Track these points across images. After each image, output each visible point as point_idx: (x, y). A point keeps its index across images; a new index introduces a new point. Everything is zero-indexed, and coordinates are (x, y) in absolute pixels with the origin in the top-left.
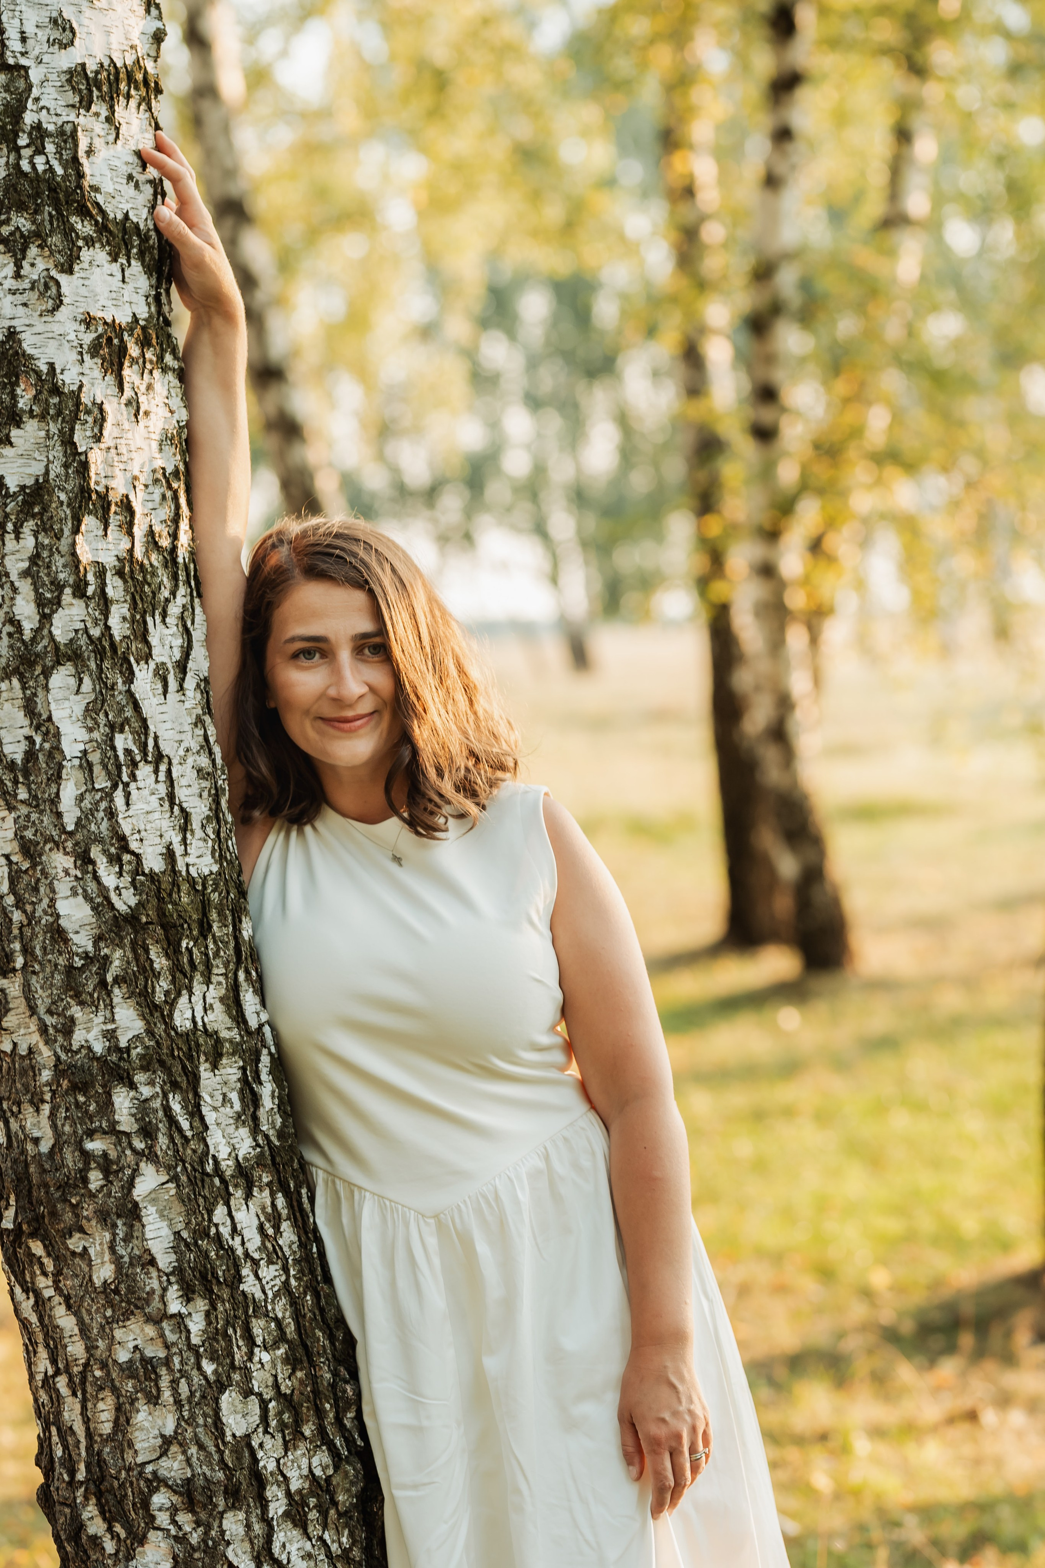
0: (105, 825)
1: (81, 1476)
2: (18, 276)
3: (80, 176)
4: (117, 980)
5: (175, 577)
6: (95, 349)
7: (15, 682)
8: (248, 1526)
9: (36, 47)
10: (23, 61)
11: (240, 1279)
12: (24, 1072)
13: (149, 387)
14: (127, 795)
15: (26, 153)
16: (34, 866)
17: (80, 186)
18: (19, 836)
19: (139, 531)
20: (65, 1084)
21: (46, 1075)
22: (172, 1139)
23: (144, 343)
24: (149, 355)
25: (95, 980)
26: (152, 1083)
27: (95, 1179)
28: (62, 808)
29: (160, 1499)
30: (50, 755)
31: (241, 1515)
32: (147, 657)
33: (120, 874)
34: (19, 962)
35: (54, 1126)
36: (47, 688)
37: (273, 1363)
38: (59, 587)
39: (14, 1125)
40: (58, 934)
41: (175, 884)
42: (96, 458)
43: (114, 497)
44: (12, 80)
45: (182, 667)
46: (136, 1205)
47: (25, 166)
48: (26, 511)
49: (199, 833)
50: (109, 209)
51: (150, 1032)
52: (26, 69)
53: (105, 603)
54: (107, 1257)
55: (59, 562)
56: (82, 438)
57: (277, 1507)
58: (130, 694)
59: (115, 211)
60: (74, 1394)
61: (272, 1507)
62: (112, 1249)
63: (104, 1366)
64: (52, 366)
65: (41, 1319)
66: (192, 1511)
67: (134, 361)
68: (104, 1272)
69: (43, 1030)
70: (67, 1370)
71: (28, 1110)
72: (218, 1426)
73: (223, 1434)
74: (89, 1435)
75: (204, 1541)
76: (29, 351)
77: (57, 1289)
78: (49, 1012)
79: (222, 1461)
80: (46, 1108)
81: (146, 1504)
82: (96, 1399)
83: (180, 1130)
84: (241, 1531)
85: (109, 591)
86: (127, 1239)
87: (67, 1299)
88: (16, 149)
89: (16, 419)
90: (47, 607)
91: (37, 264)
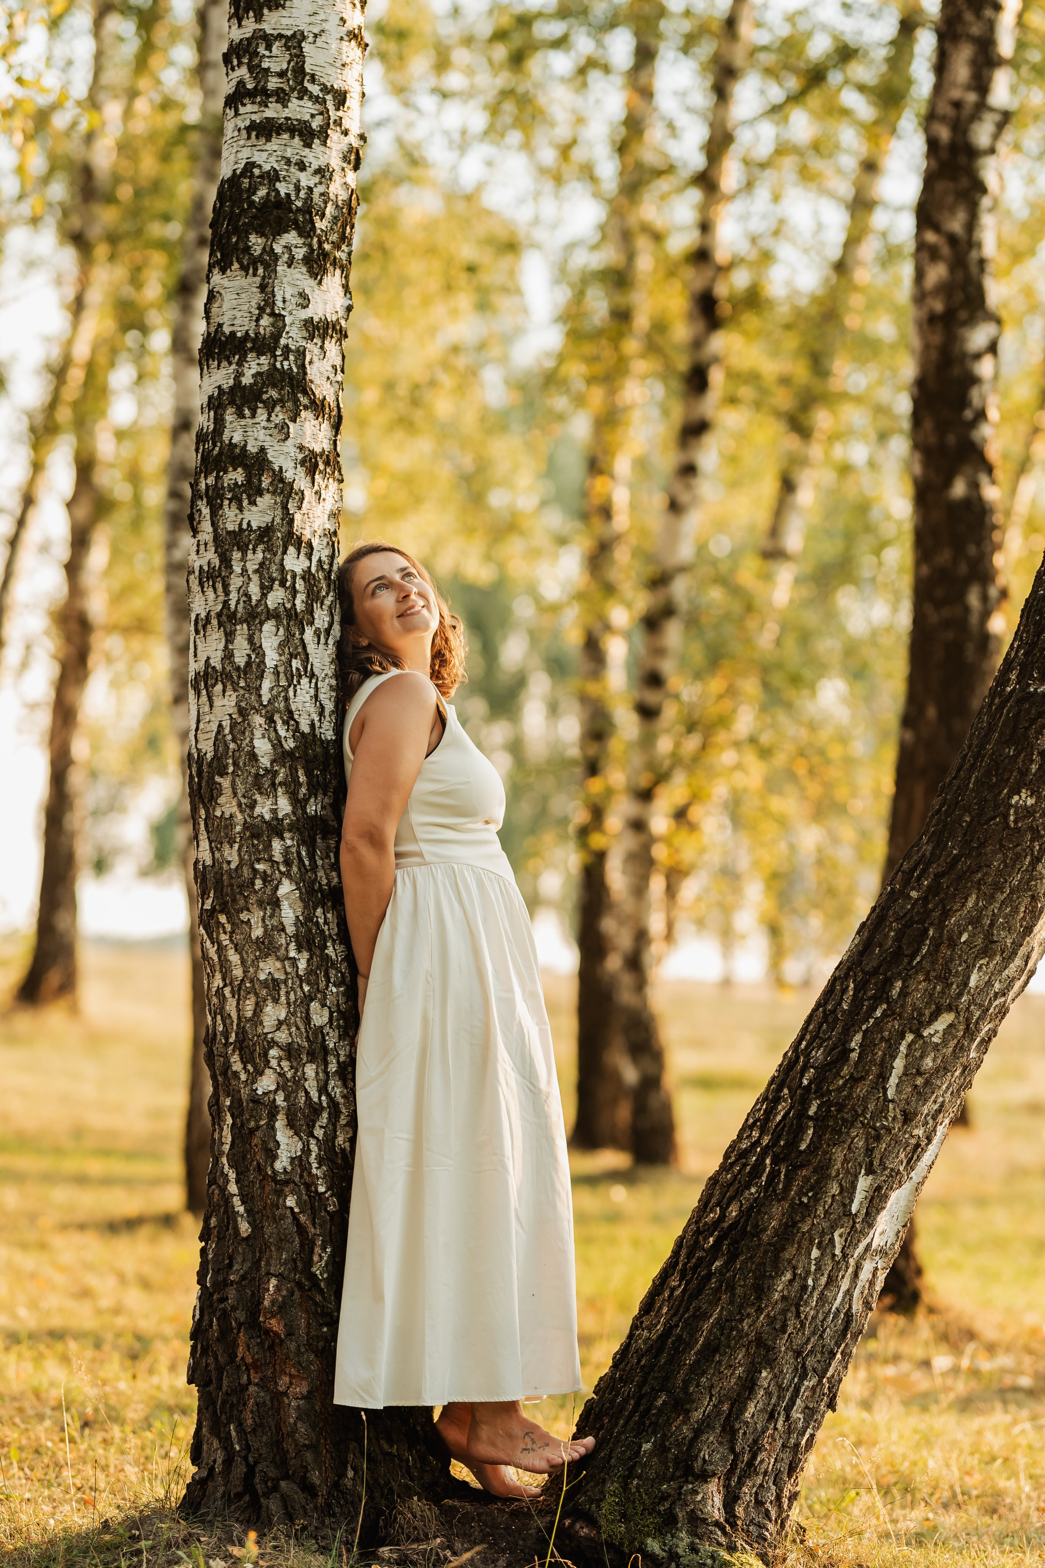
0: (282, 704)
1: (232, 1040)
2: (268, 420)
3: (305, 374)
4: (280, 784)
5: (329, 586)
6: (303, 463)
7: (245, 626)
8: (317, 1073)
9: (290, 306)
10: (283, 313)
11: (326, 947)
12: (226, 827)
13: (327, 486)
14: (295, 691)
15: (279, 359)
16: (244, 721)
17: (304, 379)
18: (238, 705)
19: (315, 559)
20: (248, 834)
21: (238, 828)
22: (299, 869)
23: (327, 463)
24: (328, 470)
25: (269, 782)
26: (293, 839)
27: (258, 884)
28: (262, 692)
29: (273, 1052)
30: (259, 665)
31: (314, 1066)
32: (312, 623)
33: (287, 730)
34: (231, 769)
35: (239, 855)
36: (261, 631)
37: (337, 993)
38: (273, 580)
39: (217, 855)
40: (253, 757)
41: (314, 741)
42: (298, 517)
43: (305, 539)
44: (276, 321)
45: (328, 631)
46: (278, 899)
47: (278, 365)
48: (260, 540)
49: (328, 718)
50: (317, 392)
51: (294, 813)
52: (284, 316)
53: (294, 592)
54: (260, 924)
55: (274, 568)
56: (292, 507)
57: (333, 1067)
58: (302, 640)
59: (319, 395)
60: (233, 997)
61: (330, 1066)
62: (263, 920)
63: (252, 981)
64: (281, 468)
65: (219, 958)
66: (290, 1060)
67: (321, 472)
68: (258, 932)
69: (240, 805)
70: (231, 983)
71: (226, 846)
72: (308, 1019)
73: (309, 1023)
74: (239, 1018)
75: (294, 1077)
76: (271, 459)
77: (231, 940)
78: (244, 796)
79: (308, 1037)
80: (236, 846)
81: (266, 1054)
82: (246, 998)
83: (304, 865)
84: (313, 1075)
85: (297, 586)
86: (272, 916)
87: (236, 946)
88: (275, 356)
89: (260, 492)
90: (265, 590)
91: (279, 416)
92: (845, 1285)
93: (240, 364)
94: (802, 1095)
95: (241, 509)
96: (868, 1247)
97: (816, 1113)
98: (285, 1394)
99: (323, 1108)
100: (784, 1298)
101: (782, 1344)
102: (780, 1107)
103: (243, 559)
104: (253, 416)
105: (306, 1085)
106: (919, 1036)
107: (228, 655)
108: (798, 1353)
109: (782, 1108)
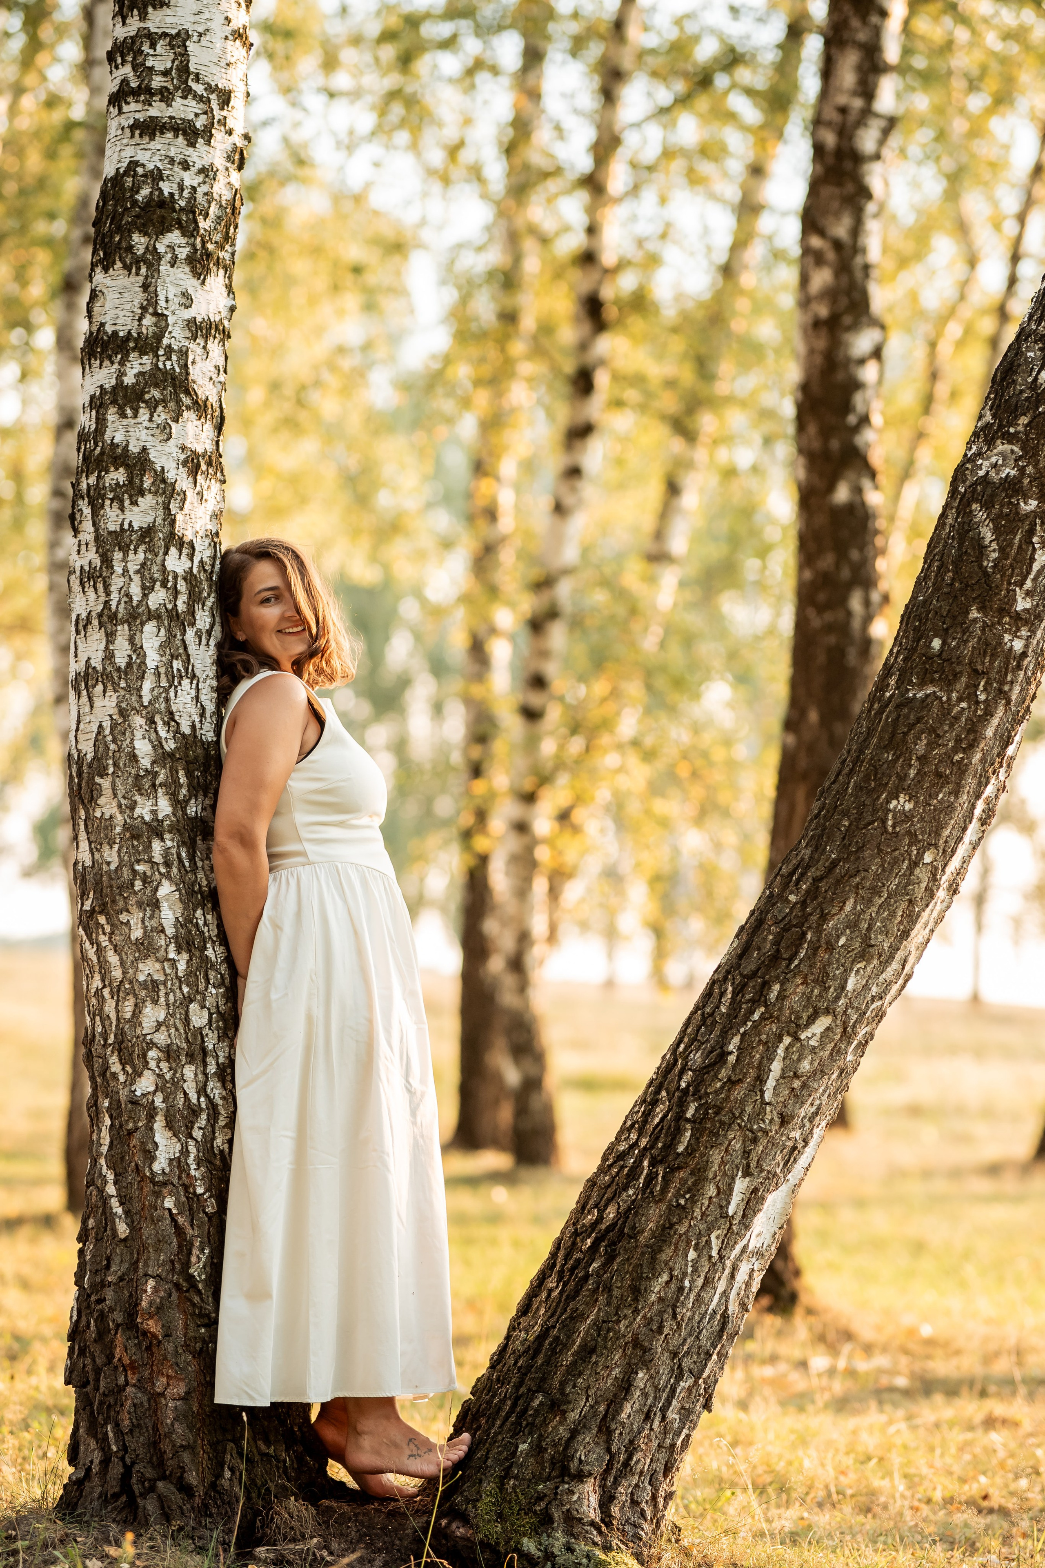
0: (163, 705)
1: (110, 1041)
2: (151, 420)
3: (188, 374)
4: (160, 785)
6: (185, 463)
7: (126, 626)
8: (196, 1075)
9: (173, 306)
10: (166, 312)
11: (205, 949)
12: (106, 828)
13: (209, 487)
14: (176, 692)
15: (162, 359)
16: (124, 722)
17: (187, 379)
18: (118, 705)
19: (196, 560)
20: (128, 835)
21: (118, 829)
22: (179, 870)
23: (209, 464)
24: (210, 471)
25: (150, 783)
26: (173, 840)
27: (138, 885)
28: (143, 693)
29: (152, 1054)
30: (139, 666)
31: (193, 1068)
32: (193, 624)
33: (168, 731)
34: (111, 770)
35: (119, 856)
36: (142, 631)
37: (217, 994)
38: (154, 581)
39: (97, 856)
40: (133, 758)
41: (194, 742)
42: (180, 518)
43: (186, 539)
44: (158, 321)
45: (209, 633)
46: (158, 900)
47: (161, 365)
48: (141, 540)
49: (209, 720)
50: (199, 393)
51: (174, 814)
52: (167, 316)
53: (176, 593)
54: (140, 925)
55: (155, 568)
56: (174, 507)
57: (212, 1069)
58: (183, 641)
59: (201, 395)
60: (113, 998)
61: (209, 1067)
62: (143, 921)
63: (131, 982)
64: (163, 468)
65: (98, 959)
66: (168, 1062)
67: (203, 473)
68: (137, 933)
69: (120, 806)
70: (110, 985)
71: (106, 847)
72: (187, 1020)
73: (189, 1024)
74: (118, 1019)
75: (173, 1079)
76: (152, 459)
77: (110, 941)
78: (124, 797)
79: (187, 1038)
80: (116, 847)
81: (145, 1056)
82: (125, 999)
83: (184, 866)
84: (192, 1076)
85: (178, 586)
86: (151, 917)
87: (115, 947)
88: (157, 356)
89: (141, 493)
90: (146, 590)
91: (161, 415)
92: (721, 1286)
93: (122, 363)
94: (680, 1098)
95: (122, 509)
96: (744, 1249)
97: (693, 1115)
98: (162, 1394)
99: (201, 1110)
100: (661, 1299)
101: (658, 1345)
102: (658, 1110)
103: (125, 560)
104: (135, 416)
105: (185, 1086)
106: (797, 1039)
107: (109, 656)
108: (675, 1354)
109: (660, 1110)
